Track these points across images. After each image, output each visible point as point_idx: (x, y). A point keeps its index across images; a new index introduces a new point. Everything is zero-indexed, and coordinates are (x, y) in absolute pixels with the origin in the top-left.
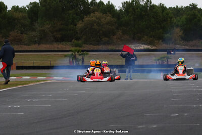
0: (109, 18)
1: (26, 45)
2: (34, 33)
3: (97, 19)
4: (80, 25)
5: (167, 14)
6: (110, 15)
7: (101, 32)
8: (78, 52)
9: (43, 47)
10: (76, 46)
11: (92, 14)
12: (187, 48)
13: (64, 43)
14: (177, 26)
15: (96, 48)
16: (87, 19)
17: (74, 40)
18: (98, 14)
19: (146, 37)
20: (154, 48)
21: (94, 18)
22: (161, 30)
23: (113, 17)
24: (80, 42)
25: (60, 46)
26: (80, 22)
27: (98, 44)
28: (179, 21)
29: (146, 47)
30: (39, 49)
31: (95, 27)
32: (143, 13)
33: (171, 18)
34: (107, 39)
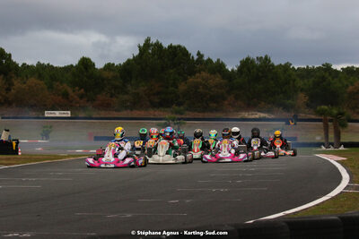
0: (218, 79)
1: (116, 111)
2: (126, 97)
3: (203, 80)
4: (182, 87)
5: (290, 76)
6: (219, 76)
7: (208, 96)
8: (173, 120)
9: (136, 113)
10: (177, 113)
11: (198, 75)
12: (313, 117)
13: (163, 109)
14: (302, 90)
15: (201, 115)
16: (191, 80)
17: (174, 106)
18: (204, 74)
19: (263, 103)
20: (273, 116)
21: (199, 80)
22: (281, 96)
23: (223, 78)
24: (182, 108)
25: (158, 113)
26: (183, 83)
27: (204, 112)
28: (305, 84)
29: (262, 115)
30: (130, 116)
31: (201, 90)
32: (260, 74)
33: (294, 80)
34: (215, 105)
